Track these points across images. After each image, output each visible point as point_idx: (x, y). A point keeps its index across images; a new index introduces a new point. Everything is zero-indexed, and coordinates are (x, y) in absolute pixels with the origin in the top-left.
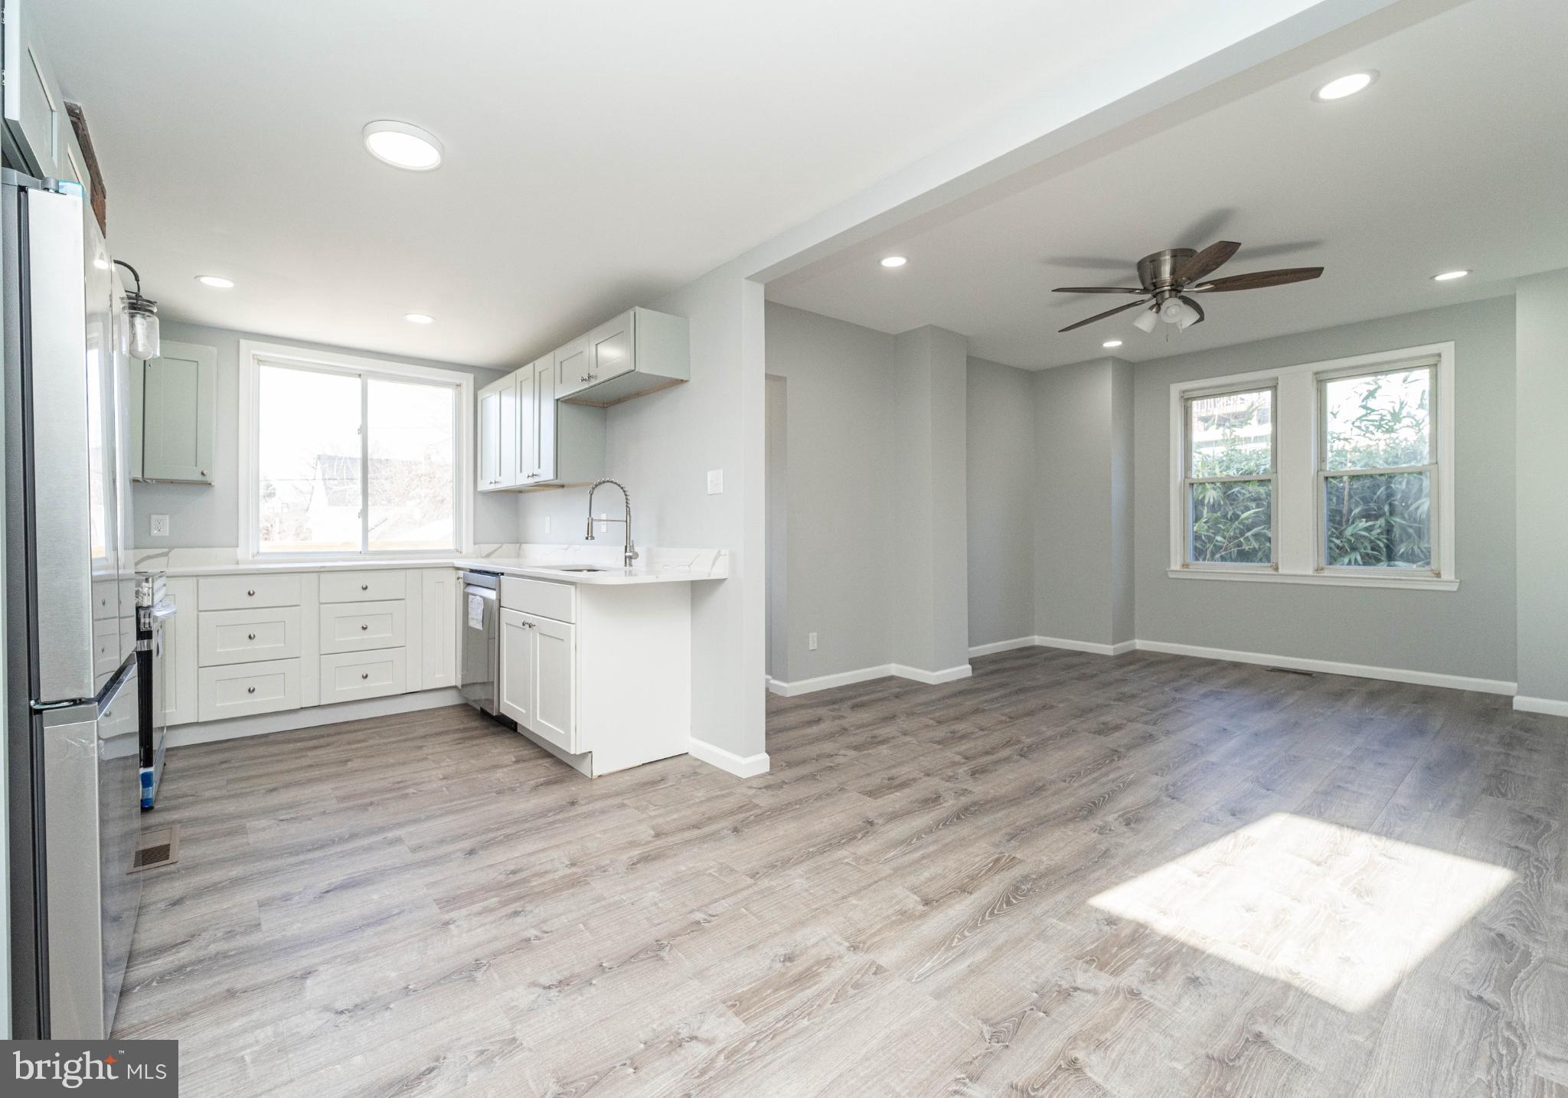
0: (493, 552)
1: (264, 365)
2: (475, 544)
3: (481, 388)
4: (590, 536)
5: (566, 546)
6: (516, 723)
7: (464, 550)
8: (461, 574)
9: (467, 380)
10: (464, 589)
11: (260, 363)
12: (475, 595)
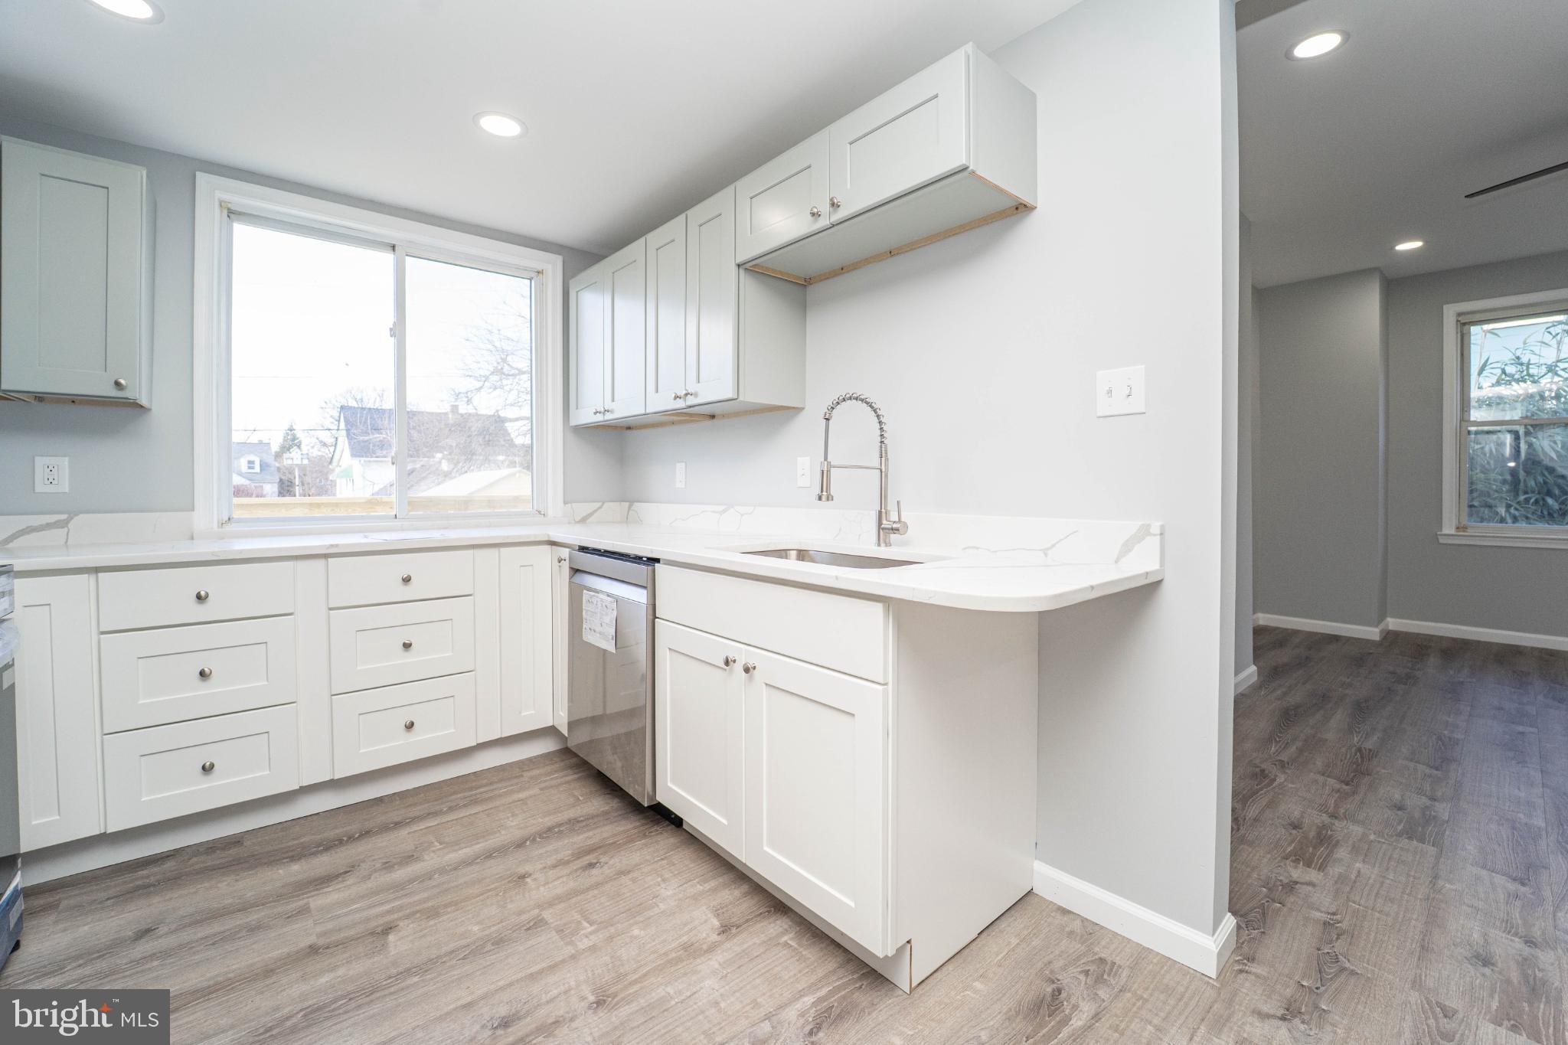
0: (591, 515)
1: (238, 220)
2: (565, 503)
3: (573, 277)
4: (825, 494)
5: (722, 508)
6: (682, 819)
7: (551, 513)
8: (565, 553)
9: (553, 266)
10: (571, 578)
11: (232, 216)
12: (596, 591)
